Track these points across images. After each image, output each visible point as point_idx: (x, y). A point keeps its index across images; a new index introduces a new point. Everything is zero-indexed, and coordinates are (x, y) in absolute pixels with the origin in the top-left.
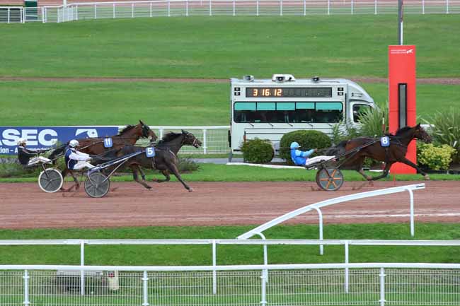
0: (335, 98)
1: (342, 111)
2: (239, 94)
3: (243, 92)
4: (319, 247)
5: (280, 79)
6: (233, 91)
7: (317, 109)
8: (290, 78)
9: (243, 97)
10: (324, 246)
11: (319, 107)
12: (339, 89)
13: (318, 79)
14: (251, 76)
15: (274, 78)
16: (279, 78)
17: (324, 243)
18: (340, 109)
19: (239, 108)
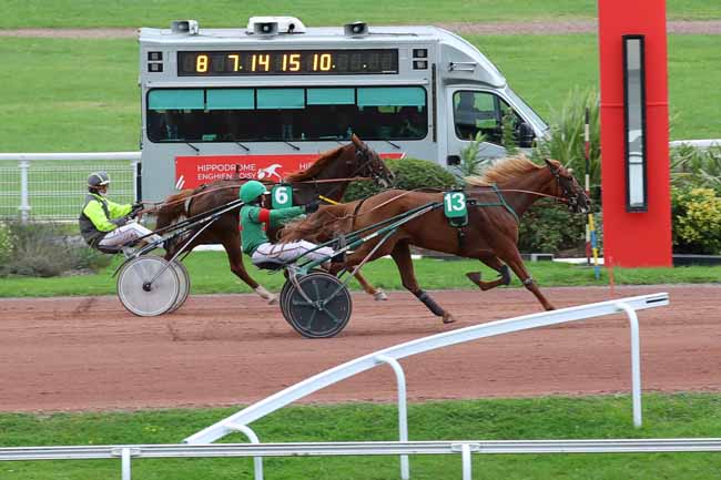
0: (407, 75)
1: (425, 108)
2: (160, 69)
3: (170, 62)
4: (399, 462)
5: (267, 29)
6: (144, 61)
7: (361, 105)
8: (292, 26)
9: (170, 78)
10: (412, 457)
11: (365, 100)
12: (416, 53)
13: (362, 28)
14: (191, 23)
15: (251, 28)
16: (263, 25)
17: (410, 451)
18: (420, 105)
19: (162, 104)
